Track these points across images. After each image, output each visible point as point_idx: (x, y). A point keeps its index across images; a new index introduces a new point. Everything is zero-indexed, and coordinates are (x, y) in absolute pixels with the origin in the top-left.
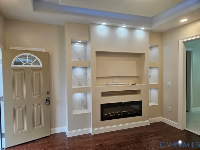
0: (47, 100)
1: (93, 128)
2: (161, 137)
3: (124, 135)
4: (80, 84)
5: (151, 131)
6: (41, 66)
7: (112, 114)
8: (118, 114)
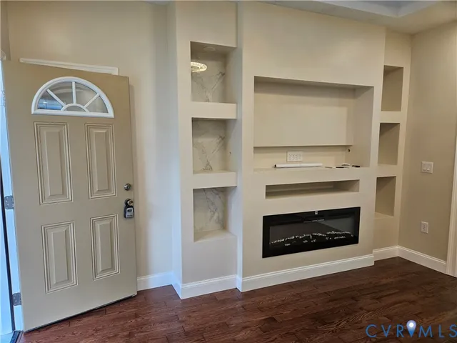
0: (127, 206)
1: (244, 275)
2: (411, 297)
3: (321, 290)
4: (208, 164)
5: (384, 281)
6: (111, 114)
7: (288, 241)
8: (303, 239)
